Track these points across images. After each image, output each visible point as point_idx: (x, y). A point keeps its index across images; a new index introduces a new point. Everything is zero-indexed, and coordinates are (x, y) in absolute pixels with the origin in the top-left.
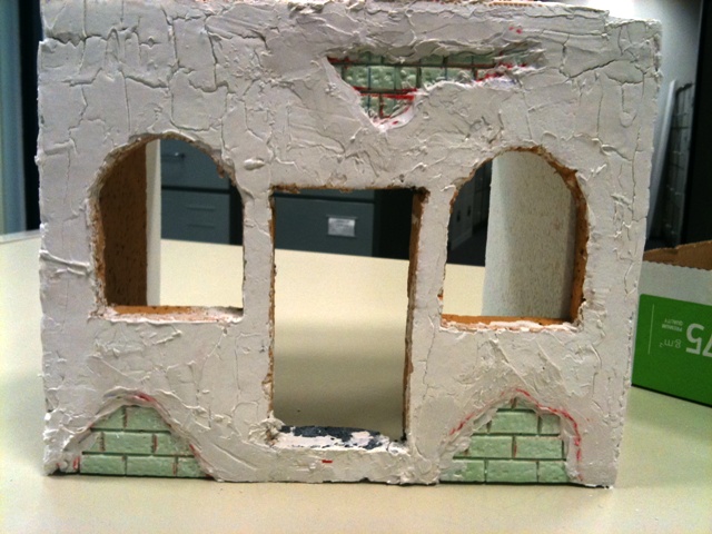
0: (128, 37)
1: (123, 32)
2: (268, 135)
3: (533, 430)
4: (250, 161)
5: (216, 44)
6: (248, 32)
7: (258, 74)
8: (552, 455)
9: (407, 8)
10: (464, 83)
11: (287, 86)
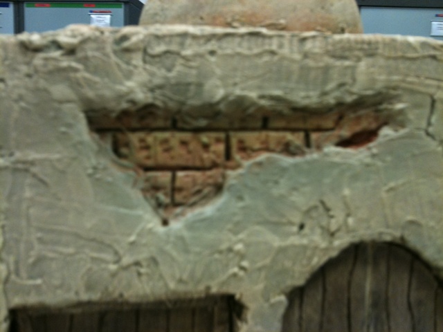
9: (210, 47)
10: (293, 154)
11: (22, 169)
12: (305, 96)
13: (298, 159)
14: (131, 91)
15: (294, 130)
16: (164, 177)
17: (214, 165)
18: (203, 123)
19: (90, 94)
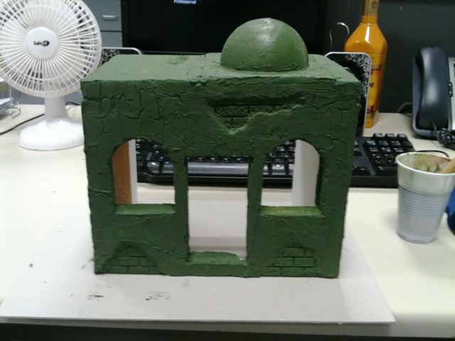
0: (120, 98)
1: (118, 96)
2: (183, 138)
3: (302, 255)
4: (175, 148)
5: (159, 100)
6: (173, 94)
7: (178, 112)
8: (310, 265)
9: (243, 82)
10: (269, 112)
11: (190, 116)
12: (273, 95)
13: (270, 114)
14: (220, 95)
15: (269, 105)
16: (229, 119)
17: (245, 116)
18: (241, 103)
19: (209, 96)
